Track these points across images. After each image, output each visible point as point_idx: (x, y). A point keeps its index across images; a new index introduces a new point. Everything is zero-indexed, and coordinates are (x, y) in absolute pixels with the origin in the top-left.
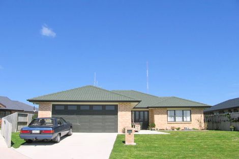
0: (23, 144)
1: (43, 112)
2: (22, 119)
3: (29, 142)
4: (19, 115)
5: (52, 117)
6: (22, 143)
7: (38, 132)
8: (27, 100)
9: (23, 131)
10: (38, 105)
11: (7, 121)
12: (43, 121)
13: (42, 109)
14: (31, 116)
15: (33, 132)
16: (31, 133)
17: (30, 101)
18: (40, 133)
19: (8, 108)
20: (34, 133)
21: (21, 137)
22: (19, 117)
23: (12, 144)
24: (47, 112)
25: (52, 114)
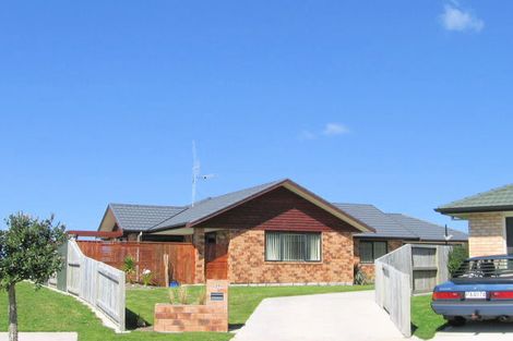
0: (442, 329)
1: (484, 239)
2: (423, 262)
3: (456, 323)
4: (415, 251)
5: (509, 254)
6: (437, 326)
7: (482, 295)
8: (436, 210)
9: (440, 295)
10: (466, 222)
11: (391, 269)
12: (487, 266)
13: (477, 234)
14: (446, 254)
15: (468, 295)
16: (463, 299)
17: (444, 211)
18: (488, 299)
19: (380, 234)
20: (469, 300)
21: (436, 311)
22: (416, 257)
23: (414, 328)
24: (494, 239)
25: (509, 245)
